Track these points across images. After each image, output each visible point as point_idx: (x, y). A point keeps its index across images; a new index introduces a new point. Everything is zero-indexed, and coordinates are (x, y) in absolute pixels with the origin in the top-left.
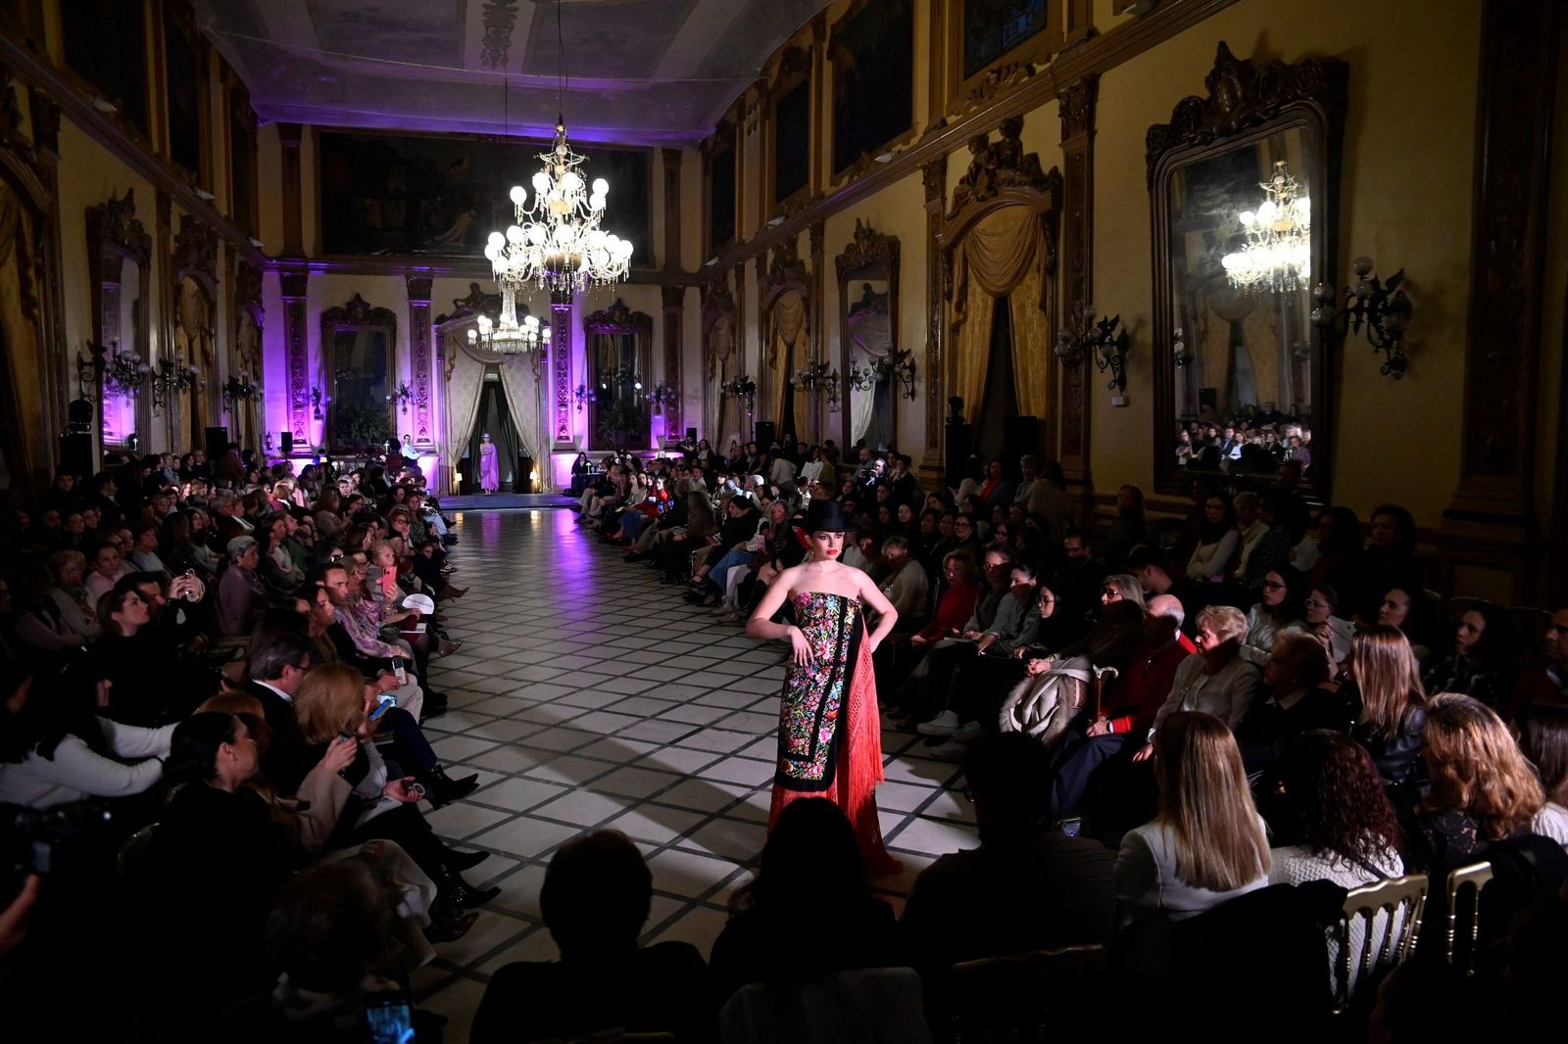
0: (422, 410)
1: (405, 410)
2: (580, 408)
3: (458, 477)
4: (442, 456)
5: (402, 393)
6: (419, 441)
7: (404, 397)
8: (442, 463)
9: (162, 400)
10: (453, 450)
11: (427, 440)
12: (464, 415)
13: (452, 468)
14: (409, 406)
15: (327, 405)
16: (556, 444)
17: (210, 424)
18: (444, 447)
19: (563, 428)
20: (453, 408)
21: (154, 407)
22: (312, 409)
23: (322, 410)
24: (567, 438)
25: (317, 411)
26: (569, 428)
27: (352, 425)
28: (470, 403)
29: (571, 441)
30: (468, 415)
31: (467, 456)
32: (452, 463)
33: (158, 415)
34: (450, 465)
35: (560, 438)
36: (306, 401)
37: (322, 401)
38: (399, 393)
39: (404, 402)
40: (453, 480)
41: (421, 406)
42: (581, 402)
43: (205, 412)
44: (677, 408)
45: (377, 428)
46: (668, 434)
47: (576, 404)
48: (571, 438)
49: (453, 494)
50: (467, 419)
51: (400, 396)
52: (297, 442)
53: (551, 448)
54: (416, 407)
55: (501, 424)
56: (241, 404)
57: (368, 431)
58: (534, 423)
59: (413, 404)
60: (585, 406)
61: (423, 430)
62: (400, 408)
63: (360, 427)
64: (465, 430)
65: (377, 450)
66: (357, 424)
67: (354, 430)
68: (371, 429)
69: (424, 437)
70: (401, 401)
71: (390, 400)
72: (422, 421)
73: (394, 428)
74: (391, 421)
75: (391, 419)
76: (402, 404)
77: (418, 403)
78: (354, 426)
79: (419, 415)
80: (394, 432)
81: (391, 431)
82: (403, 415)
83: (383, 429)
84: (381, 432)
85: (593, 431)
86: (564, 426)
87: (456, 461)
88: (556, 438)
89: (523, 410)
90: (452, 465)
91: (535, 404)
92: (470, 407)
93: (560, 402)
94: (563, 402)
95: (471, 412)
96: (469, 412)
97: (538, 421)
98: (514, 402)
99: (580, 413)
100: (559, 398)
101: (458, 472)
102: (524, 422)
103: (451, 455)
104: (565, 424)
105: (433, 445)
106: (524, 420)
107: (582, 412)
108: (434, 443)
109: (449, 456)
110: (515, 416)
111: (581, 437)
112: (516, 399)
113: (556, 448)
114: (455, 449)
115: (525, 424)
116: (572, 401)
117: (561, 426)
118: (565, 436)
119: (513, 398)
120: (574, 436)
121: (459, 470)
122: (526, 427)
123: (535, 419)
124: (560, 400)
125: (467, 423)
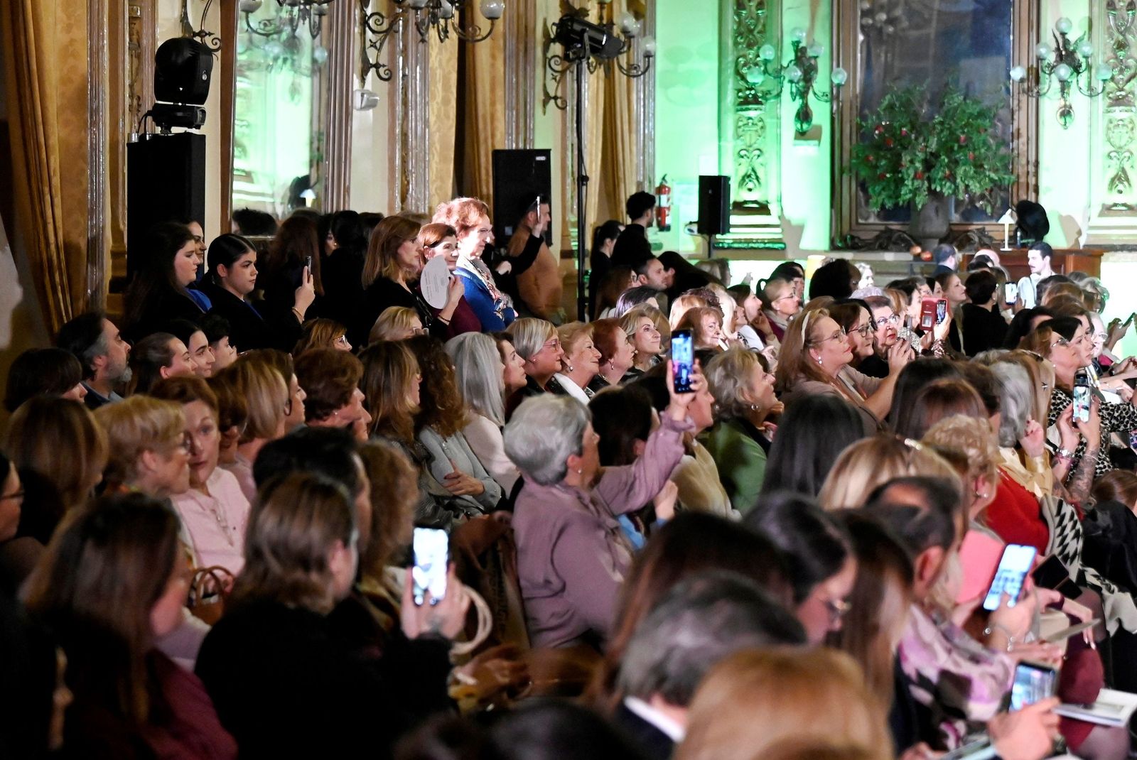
0: (1119, 113)
1: (1066, 113)
5: (1061, 58)
6: (1108, 210)
7: (1064, 71)
9: (384, 60)
11: (1131, 210)
15: (835, 95)
17: (505, 142)
21: (363, 80)
22: (789, 106)
23: (821, 114)
25: (804, 115)
27: (906, 158)
33: (372, 105)
36: (771, 84)
37: (821, 83)
38: (1051, 58)
39: (1064, 85)
41: (1118, 101)
43: (493, 104)
45: (979, 166)
51: (1052, 68)
52: (741, 207)
54: (1102, 102)
56: (592, 86)
57: (952, 178)
59: (1092, 92)
61: (1120, 178)
62: (1050, 104)
63: (929, 165)
65: (977, 239)
66: (921, 156)
67: (911, 173)
68: (960, 171)
69: (1120, 199)
70: (1056, 85)
71: (1022, 80)
72: (1119, 150)
73: (1032, 169)
74: (1023, 148)
75: (1023, 139)
76: (1059, 95)
77: (1108, 90)
78: (912, 162)
79: (1109, 129)
80: (1032, 181)
81: (1023, 180)
82: (1061, 128)
83: (996, 171)
84: (992, 180)
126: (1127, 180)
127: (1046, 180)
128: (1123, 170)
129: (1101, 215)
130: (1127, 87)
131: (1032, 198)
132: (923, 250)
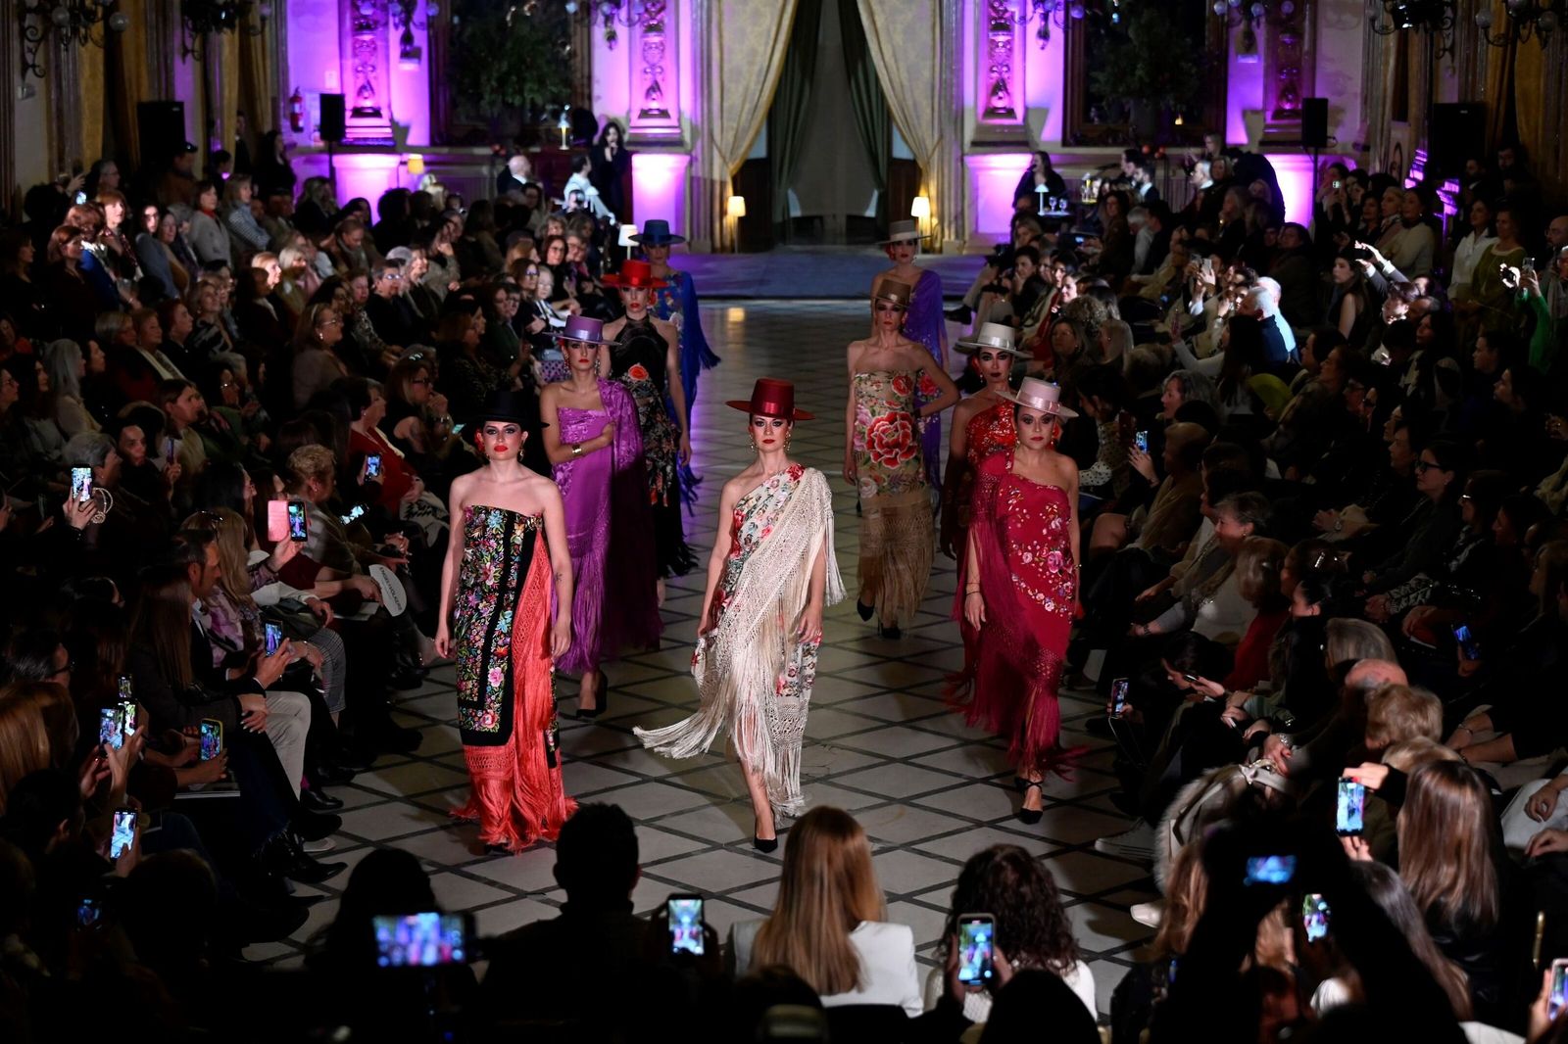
0: (654, 38)
1: (612, 37)
2: (1044, 35)
3: (736, 207)
4: (698, 152)
6: (645, 114)
7: (606, 7)
8: (699, 171)
9: (40, 60)
10: (724, 138)
11: (664, 114)
12: (753, 52)
13: (723, 184)
15: (430, 24)
16: (979, 129)
17: (146, 96)
18: (704, 130)
19: (1000, 87)
20: (726, 34)
21: (23, 75)
22: (395, 36)
23: (420, 38)
24: (1010, 112)
25: (407, 39)
26: (1016, 89)
27: (484, 78)
28: (768, 22)
29: (1019, 120)
30: (764, 51)
31: (760, 151)
32: (722, 171)
33: (30, 94)
34: (716, 176)
35: (991, 112)
36: (379, 16)
37: (418, 16)
39: (609, 19)
40: (723, 213)
41: (650, 29)
42: (1045, 17)
43: (138, 66)
44: (1301, 36)
45: (541, 82)
46: (1272, 107)
47: (1034, 26)
48: (1019, 112)
49: (723, 248)
50: (762, 61)
51: (598, 5)
52: (358, 112)
53: (969, 135)
54: (638, 29)
55: (850, 71)
56: (227, 44)
57: (521, 92)
58: (927, 74)
59: (631, 23)
60: (1057, 34)
61: (654, 88)
62: (599, 32)
63: (502, 81)
64: (754, 87)
65: (544, 136)
66: (495, 75)
67: (488, 89)
68: (528, 86)
69: (654, 105)
70: (601, 19)
71: (575, 13)
72: (653, 66)
73: (585, 81)
74: (578, 65)
75: (579, 59)
76: (603, 25)
77: (643, 19)
78: (489, 80)
79: (644, 50)
80: (586, 91)
81: (579, 90)
82: (608, 50)
83: (555, 85)
84: (553, 93)
85: (1076, 95)
86: (1003, 81)
87: (733, 167)
88: (981, 111)
89: (899, 39)
90: (721, 176)
91: (930, 24)
92: (769, 31)
93: (995, 19)
94: (1001, 18)
95: (771, 43)
96: (767, 43)
97: (937, 69)
98: (877, 18)
99: (1043, 48)
100: (991, 10)
101: (736, 194)
102: (901, 70)
103: (720, 152)
104: (1006, 76)
105: (676, 124)
106: (901, 64)
107: (1049, 46)
108: (679, 120)
109: (716, 153)
110: (879, 56)
111: (1043, 112)
112: (883, 11)
113: (979, 139)
114: (730, 136)
115: (904, 75)
116: (1023, 19)
117: (994, 82)
118: (1004, 108)
119: (876, 8)
120: (1026, 109)
121: (739, 188)
122: (906, 83)
123: (929, 63)
124: (994, 14)
125: (760, 71)
126: (659, 89)
127: (597, 90)
128: (656, 83)
129: (640, 117)
130: (658, 17)
131: (586, 106)
132: (502, 148)
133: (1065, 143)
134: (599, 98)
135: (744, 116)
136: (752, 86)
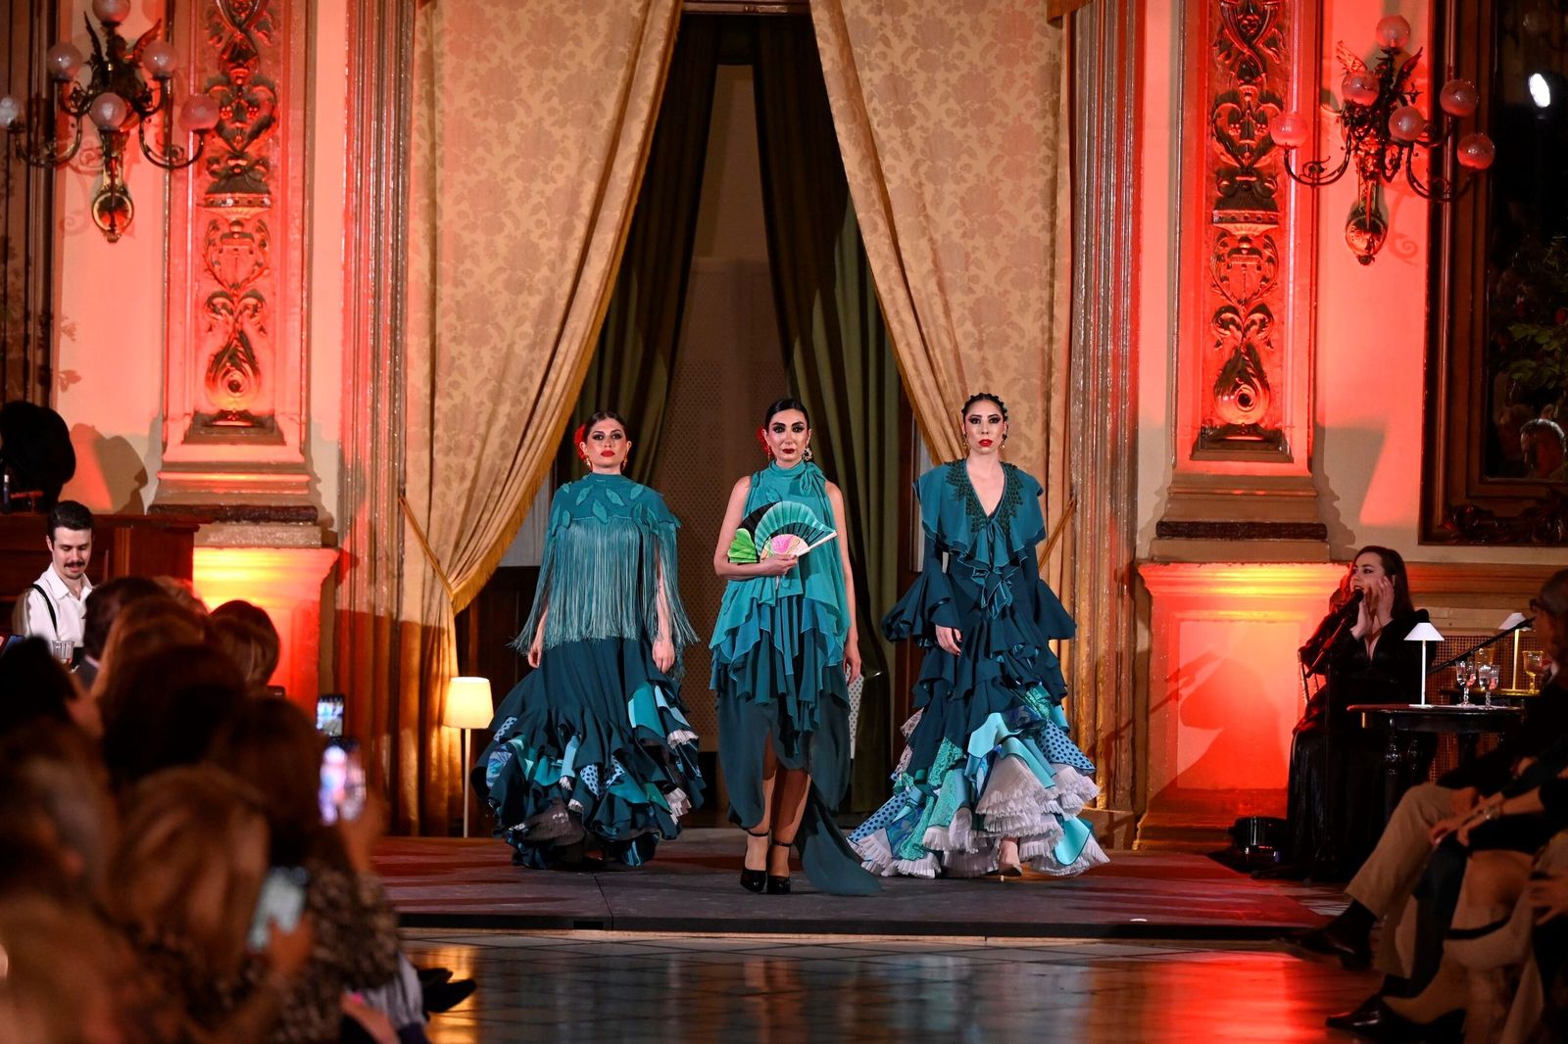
0: (232, 208)
1: (114, 207)
2: (1370, 223)
3: (467, 703)
4: (357, 540)
5: (103, 81)
6: (205, 427)
7: (110, 110)
8: (361, 595)
10: (436, 502)
11: (261, 427)
12: (526, 254)
13: (430, 636)
14: (143, 179)
16: (1183, 488)
18: (377, 477)
19: (1243, 369)
20: (445, 202)
24: (1270, 440)
26: (1288, 372)
28: (572, 170)
29: (1297, 461)
30: (556, 250)
32: (430, 596)
34: (412, 613)
35: (1218, 438)
38: (84, 78)
39: (112, 141)
40: (429, 719)
41: (231, 181)
42: (1376, 175)
47: (1342, 197)
48: (1297, 441)
50: (550, 279)
51: (85, 103)
53: (1150, 508)
54: (192, 183)
55: (790, 325)
58: (1031, 327)
59: (172, 161)
60: (1408, 218)
61: (235, 355)
69: (231, 402)
70: (92, 140)
71: (14, 128)
72: (232, 291)
73: (35, 330)
74: (15, 282)
75: (16, 263)
76: (99, 164)
77: (208, 154)
79: (210, 243)
80: (37, 358)
81: (15, 355)
82: (102, 239)
85: (1462, 390)
86: (1250, 349)
87: (461, 586)
88: (1187, 437)
89: (948, 223)
90: (426, 611)
91: (1041, 182)
92: (575, 194)
93: (1230, 173)
94: (1248, 171)
95: (581, 230)
96: (567, 231)
97: (1062, 312)
98: (887, 162)
99: (1366, 260)
100: (1219, 148)
101: (463, 671)
102: (955, 316)
103: (424, 540)
104: (1257, 339)
105: (299, 458)
106: (956, 298)
107: (1383, 256)
108: (305, 449)
109: (412, 543)
110: (894, 271)
111: (1369, 442)
112: (910, 147)
113: (1181, 515)
114: (452, 497)
115: (965, 330)
116: (1314, 176)
117: (1227, 353)
118: (1253, 428)
119: (886, 134)
120: (1317, 432)
121: (472, 648)
122: (964, 348)
123: (1037, 295)
124: (1227, 159)
125: (548, 305)
126: (252, 360)
127: (67, 356)
128: (242, 337)
129: (188, 439)
130: (251, 150)
133: (1428, 534)
134: (73, 377)
135: (494, 441)
136: (520, 348)
